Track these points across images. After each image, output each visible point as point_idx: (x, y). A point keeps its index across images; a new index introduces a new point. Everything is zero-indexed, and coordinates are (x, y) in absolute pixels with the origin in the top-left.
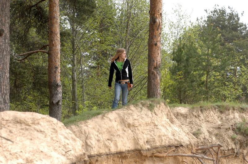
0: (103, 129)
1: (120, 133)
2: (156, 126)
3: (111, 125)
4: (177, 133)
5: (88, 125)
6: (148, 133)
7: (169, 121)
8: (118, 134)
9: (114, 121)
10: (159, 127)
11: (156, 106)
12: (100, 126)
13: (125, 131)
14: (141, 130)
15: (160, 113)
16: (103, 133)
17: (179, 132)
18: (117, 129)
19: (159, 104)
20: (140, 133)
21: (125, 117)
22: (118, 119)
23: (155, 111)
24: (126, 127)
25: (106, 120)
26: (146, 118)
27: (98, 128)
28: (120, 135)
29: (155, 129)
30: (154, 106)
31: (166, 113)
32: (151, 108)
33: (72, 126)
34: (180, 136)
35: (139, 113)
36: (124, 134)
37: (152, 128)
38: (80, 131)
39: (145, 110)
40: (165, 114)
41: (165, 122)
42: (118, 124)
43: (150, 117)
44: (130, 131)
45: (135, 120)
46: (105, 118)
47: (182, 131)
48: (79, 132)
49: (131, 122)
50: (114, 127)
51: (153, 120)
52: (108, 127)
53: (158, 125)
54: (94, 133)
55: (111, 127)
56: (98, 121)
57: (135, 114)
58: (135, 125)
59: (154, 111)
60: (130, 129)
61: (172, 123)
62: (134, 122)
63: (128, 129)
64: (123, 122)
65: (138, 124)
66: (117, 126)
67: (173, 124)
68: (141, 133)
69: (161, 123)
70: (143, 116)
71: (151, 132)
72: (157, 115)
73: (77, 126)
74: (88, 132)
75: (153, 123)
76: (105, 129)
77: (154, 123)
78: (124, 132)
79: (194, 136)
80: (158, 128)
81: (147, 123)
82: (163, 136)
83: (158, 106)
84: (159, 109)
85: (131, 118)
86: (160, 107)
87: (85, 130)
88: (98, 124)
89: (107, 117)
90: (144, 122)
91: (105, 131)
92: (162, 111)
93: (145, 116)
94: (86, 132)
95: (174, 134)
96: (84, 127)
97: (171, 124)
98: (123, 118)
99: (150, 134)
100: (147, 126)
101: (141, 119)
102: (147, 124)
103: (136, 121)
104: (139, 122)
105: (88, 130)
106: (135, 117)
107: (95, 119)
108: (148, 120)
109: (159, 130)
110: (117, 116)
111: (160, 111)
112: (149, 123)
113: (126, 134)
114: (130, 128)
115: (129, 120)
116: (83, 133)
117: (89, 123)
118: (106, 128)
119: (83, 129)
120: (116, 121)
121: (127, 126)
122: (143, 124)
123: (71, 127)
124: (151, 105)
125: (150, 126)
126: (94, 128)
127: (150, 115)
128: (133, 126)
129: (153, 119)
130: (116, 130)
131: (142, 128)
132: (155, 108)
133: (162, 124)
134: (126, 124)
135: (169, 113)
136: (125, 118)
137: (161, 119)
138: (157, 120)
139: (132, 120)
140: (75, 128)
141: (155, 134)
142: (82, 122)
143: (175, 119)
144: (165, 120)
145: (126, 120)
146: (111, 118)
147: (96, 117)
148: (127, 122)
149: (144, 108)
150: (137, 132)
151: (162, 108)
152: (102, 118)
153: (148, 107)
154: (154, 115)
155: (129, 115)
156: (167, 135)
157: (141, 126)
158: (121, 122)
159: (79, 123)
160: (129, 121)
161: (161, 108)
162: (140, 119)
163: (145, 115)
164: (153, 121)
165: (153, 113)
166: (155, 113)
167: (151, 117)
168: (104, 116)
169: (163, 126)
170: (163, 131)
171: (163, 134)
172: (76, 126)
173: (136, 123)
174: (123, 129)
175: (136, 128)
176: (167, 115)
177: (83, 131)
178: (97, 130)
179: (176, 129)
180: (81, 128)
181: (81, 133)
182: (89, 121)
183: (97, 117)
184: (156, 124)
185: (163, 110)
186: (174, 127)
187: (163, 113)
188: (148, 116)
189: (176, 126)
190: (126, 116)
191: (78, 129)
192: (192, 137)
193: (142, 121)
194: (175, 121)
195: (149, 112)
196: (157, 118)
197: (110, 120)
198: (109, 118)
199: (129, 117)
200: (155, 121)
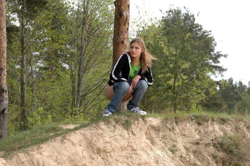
0: (63, 157)
1: (87, 161)
2: (135, 150)
3: (74, 151)
4: (161, 159)
5: (42, 153)
6: (124, 160)
7: (150, 143)
8: (85, 163)
9: (79, 146)
10: (139, 152)
11: (133, 123)
12: (59, 154)
13: (93, 159)
14: (114, 157)
15: (139, 131)
16: (63, 163)
17: (163, 157)
18: (83, 157)
19: (138, 120)
20: (113, 162)
22: (84, 143)
24: (94, 153)
25: (67, 144)
26: (121, 140)
27: (56, 156)
28: (87, 164)
29: (132, 155)
30: (132, 123)
31: (144, 131)
32: (127, 125)
33: (19, 154)
34: (166, 163)
35: (112, 133)
36: (92, 163)
37: (130, 154)
38: (32, 161)
39: (120, 129)
40: (144, 133)
41: (145, 144)
42: (83, 150)
43: (126, 139)
44: (100, 158)
45: (107, 143)
46: (65, 141)
47: (166, 156)
48: (30, 162)
49: (101, 147)
50: (78, 154)
51: (131, 142)
52: (70, 155)
53: (138, 149)
54: (51, 162)
55: (74, 154)
56: (56, 145)
57: (107, 135)
58: (106, 151)
59: (131, 130)
60: (100, 156)
61: (152, 143)
62: (105, 145)
63: (97, 155)
64: (91, 146)
65: (111, 148)
66: (82, 152)
67: (154, 145)
68: (115, 161)
70: (117, 137)
71: (128, 159)
72: (135, 135)
73: (27, 153)
74: (43, 162)
75: (130, 146)
76: (67, 158)
77: (132, 147)
78: (91, 160)
79: (180, 162)
80: (137, 154)
81: (123, 146)
82: (144, 164)
83: (136, 122)
84: (138, 127)
85: (101, 140)
86: (138, 124)
87: (37, 160)
88: (56, 150)
89: (68, 140)
90: (119, 145)
91: (66, 160)
92: (141, 129)
93: (120, 137)
94: (39, 163)
95: (158, 161)
96: (36, 155)
97: (153, 147)
98: (90, 140)
99: (127, 162)
100: (122, 150)
101: (115, 141)
102: (123, 149)
103: (108, 145)
104: (111, 146)
105: (42, 160)
106: (107, 139)
107: (52, 143)
108: (124, 143)
109: (138, 156)
110: (82, 138)
111: (138, 130)
112: (125, 147)
113: (94, 162)
114: (100, 154)
115: (99, 143)
116: (36, 164)
117: (43, 150)
118: (68, 155)
119: (35, 158)
121: (96, 152)
122: (117, 148)
123: (18, 156)
124: (127, 121)
125: (127, 151)
126: (50, 156)
127: (127, 136)
128: (104, 151)
129: (130, 140)
130: (81, 157)
131: (117, 154)
132: (133, 126)
133: (141, 147)
134: (95, 150)
135: (148, 131)
136: (94, 141)
137: (139, 140)
138: (135, 142)
139: (103, 143)
140: (24, 157)
141: (134, 162)
142: (35, 147)
143: (155, 139)
144: (145, 142)
145: (95, 143)
146: (75, 142)
147: (53, 140)
148: (96, 146)
149: (117, 126)
150: (110, 159)
152: (62, 141)
153: (123, 124)
154: (131, 135)
155: (99, 136)
156: (149, 163)
157: (115, 151)
158: (87, 146)
159: (29, 149)
160: (99, 145)
161: (140, 125)
162: (113, 142)
164: (131, 144)
165: (130, 133)
166: (132, 132)
167: (128, 138)
168: (64, 138)
169: (143, 150)
170: (144, 157)
171: (144, 162)
172: (25, 154)
173: (108, 148)
174: (91, 156)
175: (108, 155)
176: (146, 133)
177: (36, 161)
178: (55, 158)
179: (159, 152)
180: (31, 157)
181: (32, 164)
182: (44, 146)
183: (55, 140)
184: (135, 148)
185: (142, 128)
186: (157, 151)
187: (143, 133)
188: (124, 137)
189: (158, 148)
190: (95, 138)
191: (29, 158)
192: (178, 163)
193: (117, 144)
194: (157, 141)
195: (126, 132)
196: (135, 139)
197: (73, 144)
198: (72, 142)
199: (99, 139)
200: (133, 144)
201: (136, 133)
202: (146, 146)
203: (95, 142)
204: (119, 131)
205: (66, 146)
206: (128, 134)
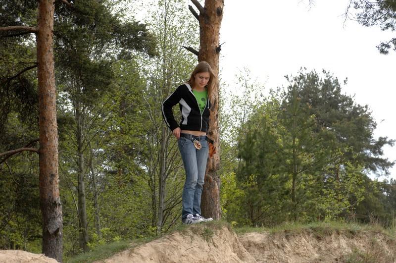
7: (237, 257)
9: (149, 260)
11: (215, 233)
15: (222, 243)
19: (220, 229)
21: (165, 253)
22: (155, 257)
23: (214, 240)
25: (136, 258)
26: (201, 253)
30: (212, 233)
31: (231, 243)
32: (207, 235)
35: (189, 245)
39: (198, 240)
40: (230, 246)
43: (206, 251)
45: (183, 256)
46: (134, 254)
49: (176, 260)
51: (212, 255)
56: (123, 260)
57: (182, 247)
59: (212, 241)
61: (241, 258)
62: (180, 259)
64: (164, 260)
67: (243, 260)
69: (224, 260)
70: (195, 249)
72: (217, 248)
75: (211, 260)
77: (214, 260)
81: (203, 260)
83: (219, 232)
84: (221, 238)
85: (176, 253)
86: (221, 233)
89: (137, 254)
90: (197, 259)
92: (225, 240)
97: (240, 261)
98: (162, 254)
101: (193, 254)
103: (184, 258)
104: (188, 260)
106: (183, 251)
107: (118, 258)
108: (203, 256)
110: (153, 251)
111: (222, 241)
112: (205, 260)
115: (173, 256)
120: (151, 260)
124: (206, 231)
127: (207, 248)
129: (211, 253)
132: (215, 236)
133: (225, 262)
135: (236, 244)
136: (167, 254)
137: (223, 253)
138: (218, 255)
139: (177, 256)
144: (231, 255)
145: (168, 257)
146: (145, 256)
147: (119, 254)
148: (170, 260)
149: (195, 237)
151: (225, 236)
152: (130, 255)
153: (202, 234)
154: (212, 247)
155: (173, 249)
158: (160, 260)
160: (174, 258)
161: (223, 235)
162: (191, 255)
163: (199, 248)
164: (212, 257)
165: (211, 244)
166: (214, 243)
167: (209, 250)
168: (132, 251)
173: (184, 262)
176: (234, 246)
182: (109, 261)
183: (121, 254)
184: (217, 262)
185: (227, 239)
187: (227, 244)
188: (203, 249)
190: (168, 251)
193: (194, 258)
194: (247, 255)
195: (205, 243)
196: (217, 252)
197: (143, 258)
198: (141, 255)
199: (173, 252)
200: (215, 258)
201: (219, 245)
202: (231, 259)
203: (169, 255)
204: (196, 242)
205: (134, 260)
206: (209, 246)
